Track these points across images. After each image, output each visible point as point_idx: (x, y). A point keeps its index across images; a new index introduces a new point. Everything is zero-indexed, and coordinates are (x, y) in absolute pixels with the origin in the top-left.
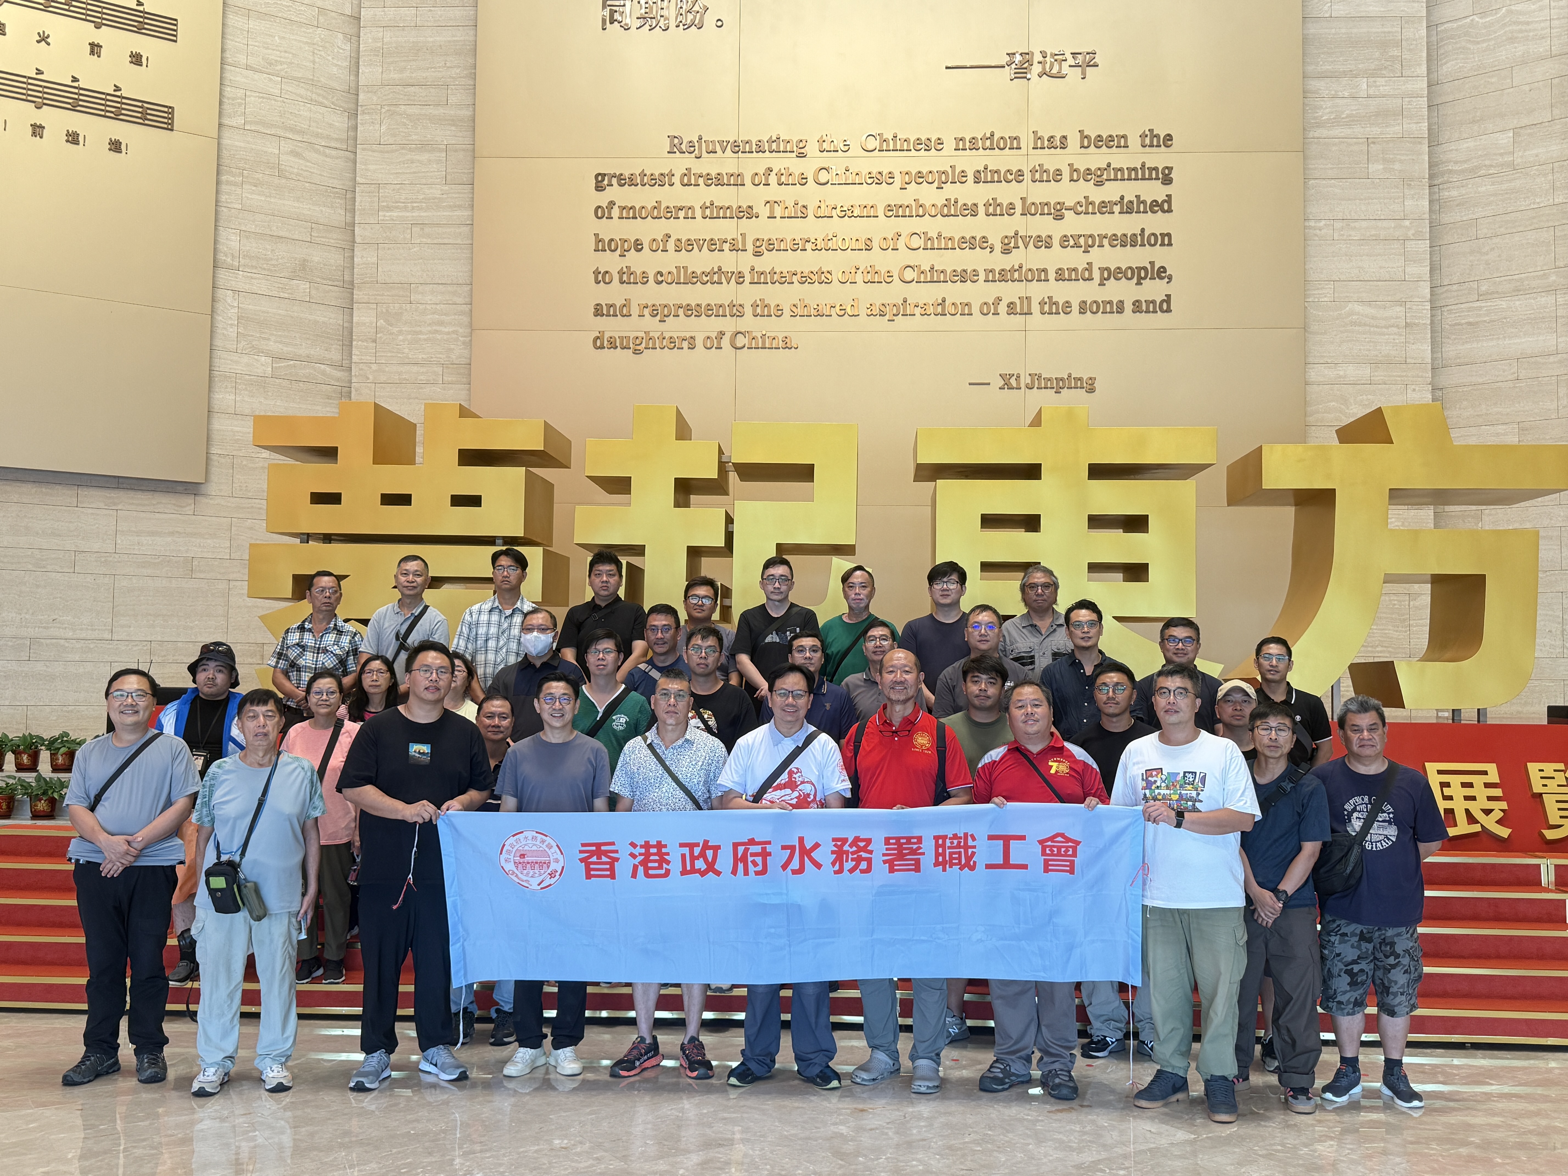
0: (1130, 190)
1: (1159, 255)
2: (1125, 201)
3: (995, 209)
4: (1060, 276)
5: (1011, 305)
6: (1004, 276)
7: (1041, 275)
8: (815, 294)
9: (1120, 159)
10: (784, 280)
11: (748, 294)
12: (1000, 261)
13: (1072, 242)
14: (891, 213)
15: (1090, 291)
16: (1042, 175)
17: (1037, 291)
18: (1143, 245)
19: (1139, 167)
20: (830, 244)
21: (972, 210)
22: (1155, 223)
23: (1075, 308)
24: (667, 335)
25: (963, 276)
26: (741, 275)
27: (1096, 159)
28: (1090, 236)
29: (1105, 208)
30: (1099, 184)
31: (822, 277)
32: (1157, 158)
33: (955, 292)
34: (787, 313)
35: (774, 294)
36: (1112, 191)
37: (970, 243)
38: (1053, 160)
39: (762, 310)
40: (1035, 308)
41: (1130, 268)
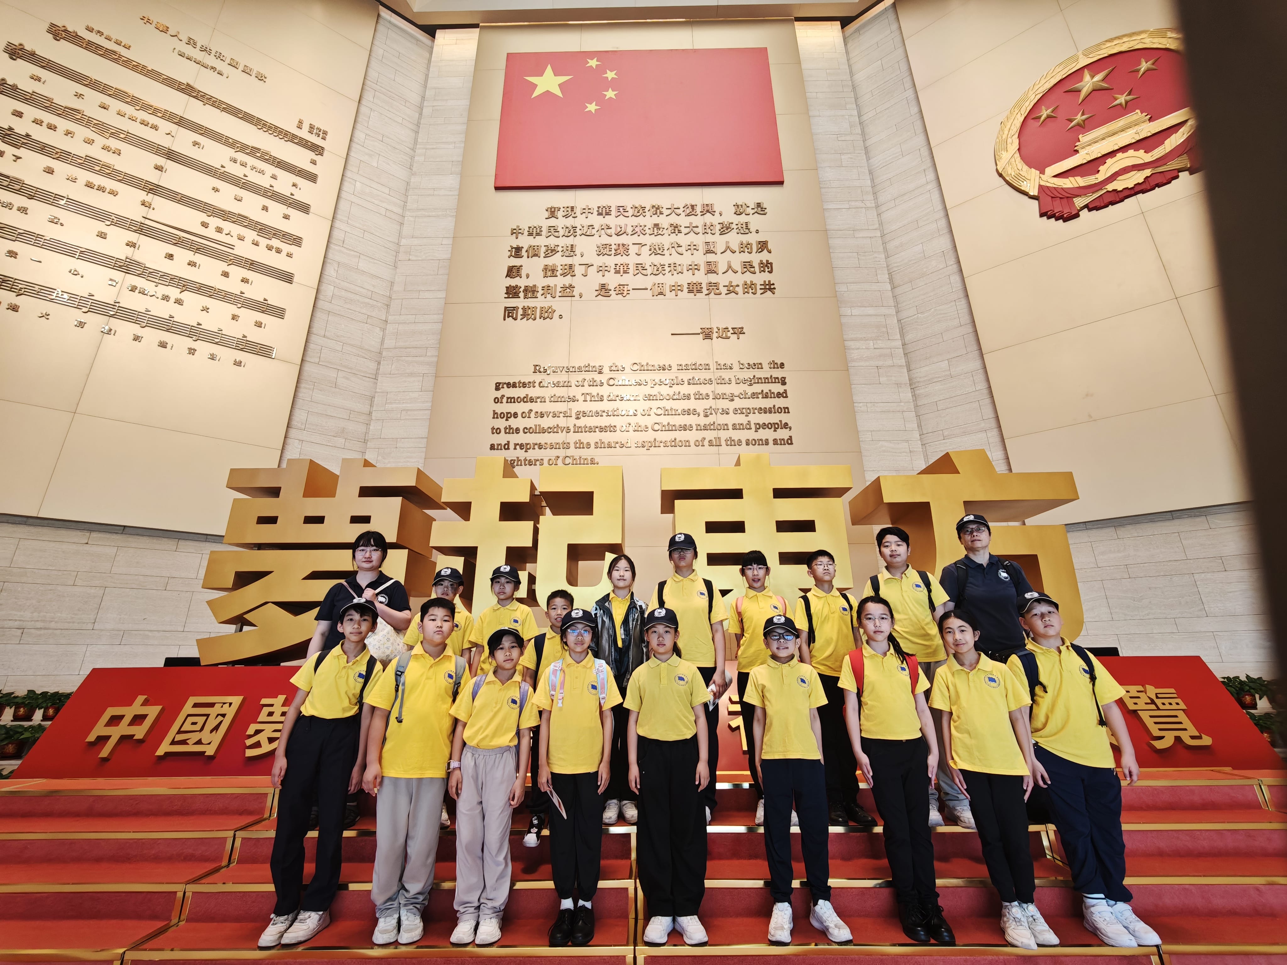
0: (766, 388)
1: (784, 418)
2: (764, 392)
3: (699, 397)
4: (735, 427)
5: (710, 441)
6: (706, 428)
7: (725, 427)
8: (607, 437)
9: (760, 374)
10: (591, 430)
11: (572, 438)
12: (703, 421)
13: (739, 412)
14: (646, 399)
15: (751, 434)
16: (722, 382)
17: (724, 435)
18: (775, 413)
19: (769, 377)
20: (615, 413)
21: (688, 397)
22: (780, 403)
23: (744, 443)
24: (528, 459)
25: (684, 428)
26: (568, 428)
27: (749, 374)
28: (748, 409)
29: (754, 395)
30: (751, 385)
31: (612, 429)
32: (778, 373)
33: (681, 436)
34: (593, 446)
35: (585, 437)
36: (757, 388)
37: (688, 412)
38: (726, 374)
39: (580, 445)
40: (723, 443)
41: (770, 423)
